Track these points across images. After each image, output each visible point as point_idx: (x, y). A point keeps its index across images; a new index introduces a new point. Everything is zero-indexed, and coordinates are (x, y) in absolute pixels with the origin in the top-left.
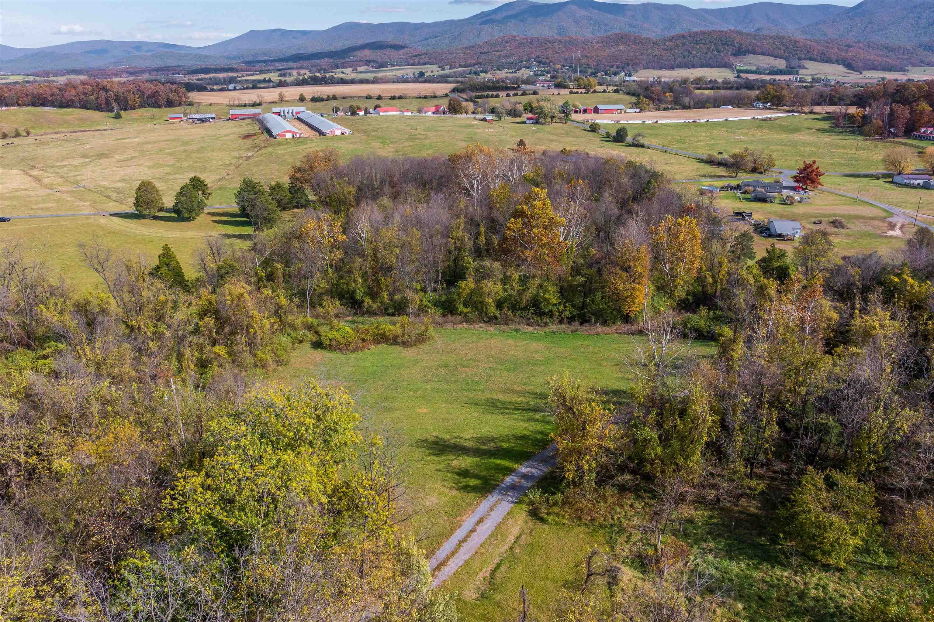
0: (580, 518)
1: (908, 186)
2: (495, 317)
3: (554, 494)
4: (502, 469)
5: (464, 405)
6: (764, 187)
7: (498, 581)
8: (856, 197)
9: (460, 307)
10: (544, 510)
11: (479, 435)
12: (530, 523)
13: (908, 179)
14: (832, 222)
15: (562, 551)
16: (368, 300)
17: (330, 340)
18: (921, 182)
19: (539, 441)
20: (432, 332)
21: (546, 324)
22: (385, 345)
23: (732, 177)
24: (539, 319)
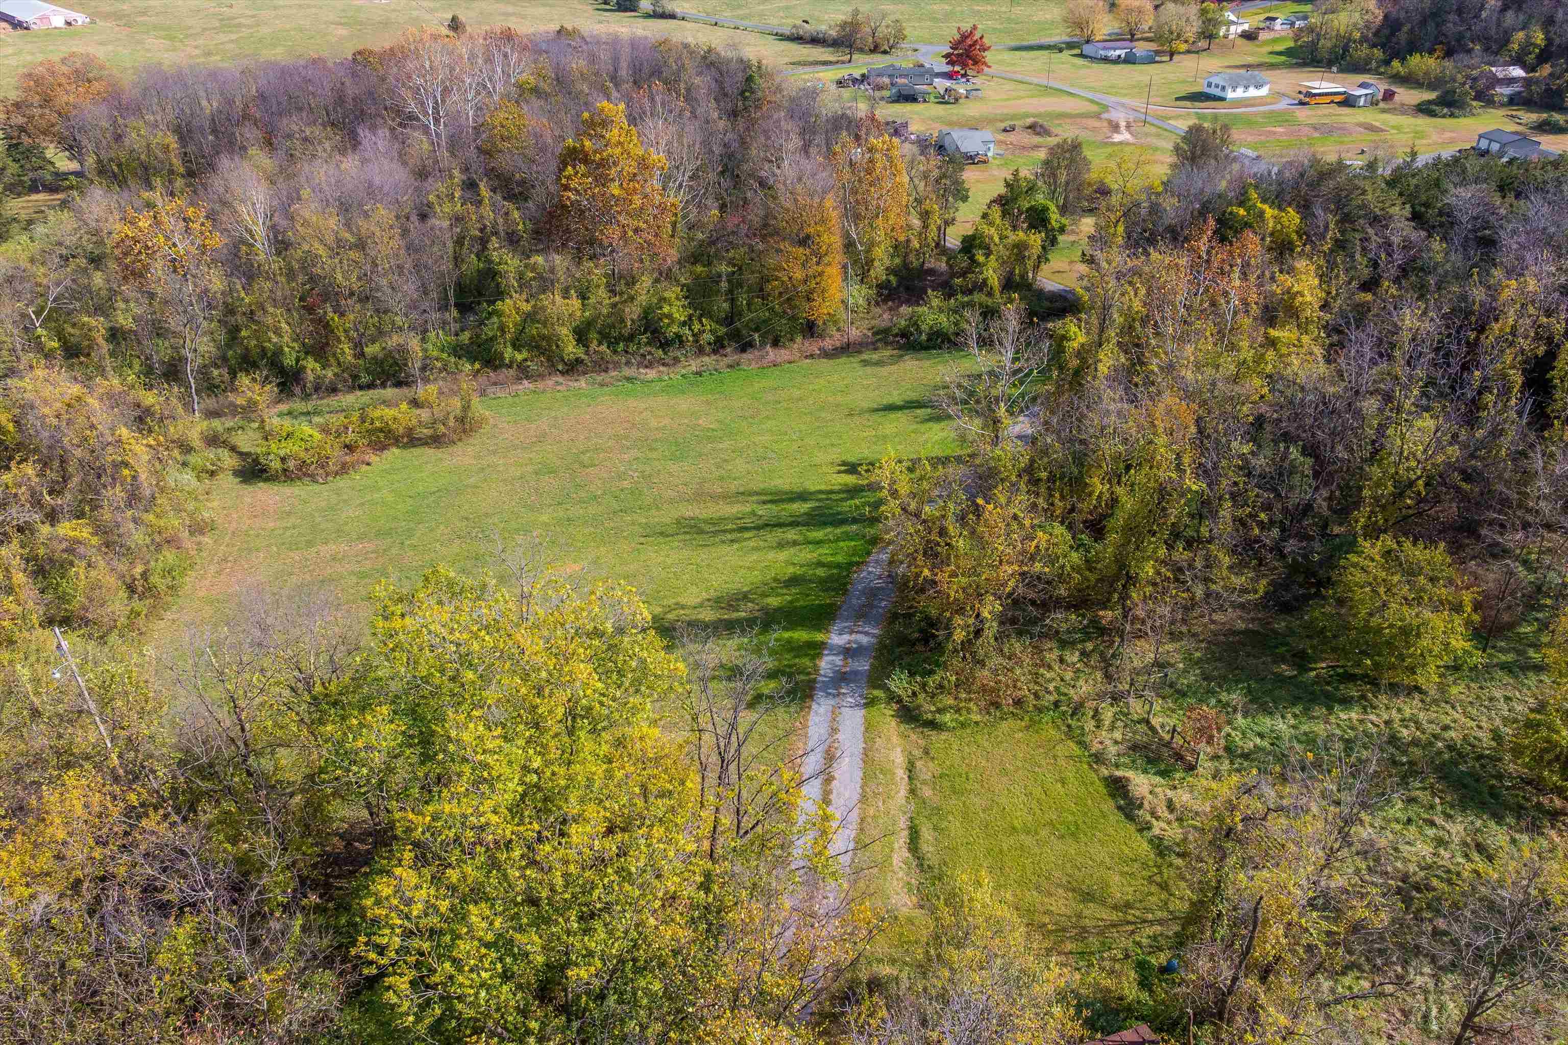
0: (997, 705)
1: (1106, 60)
2: (579, 361)
3: (931, 672)
4: (800, 647)
5: (642, 540)
6: (906, 76)
7: (933, 859)
8: (1045, 83)
9: (508, 353)
10: (928, 708)
11: (713, 594)
12: (914, 737)
13: (1105, 48)
14: (1030, 127)
15: (1004, 772)
16: (311, 364)
17: (283, 460)
18: (1122, 53)
19: (829, 579)
20: (479, 407)
21: (676, 360)
22: (395, 450)
23: (843, 62)
24: (660, 352)
